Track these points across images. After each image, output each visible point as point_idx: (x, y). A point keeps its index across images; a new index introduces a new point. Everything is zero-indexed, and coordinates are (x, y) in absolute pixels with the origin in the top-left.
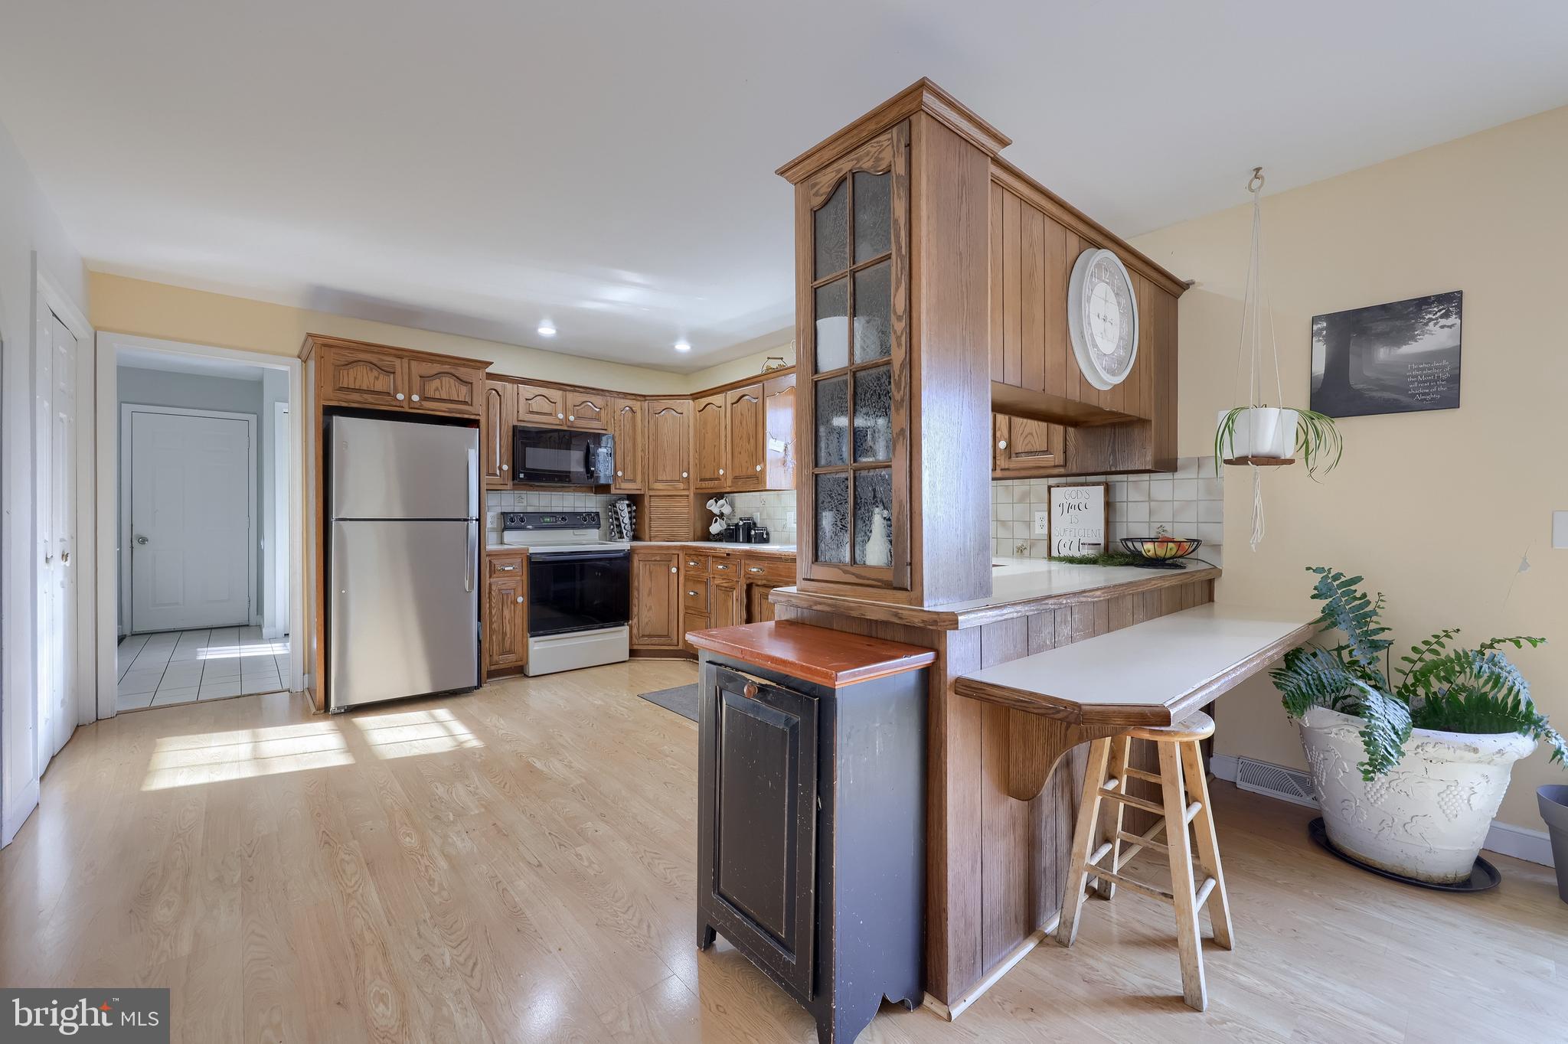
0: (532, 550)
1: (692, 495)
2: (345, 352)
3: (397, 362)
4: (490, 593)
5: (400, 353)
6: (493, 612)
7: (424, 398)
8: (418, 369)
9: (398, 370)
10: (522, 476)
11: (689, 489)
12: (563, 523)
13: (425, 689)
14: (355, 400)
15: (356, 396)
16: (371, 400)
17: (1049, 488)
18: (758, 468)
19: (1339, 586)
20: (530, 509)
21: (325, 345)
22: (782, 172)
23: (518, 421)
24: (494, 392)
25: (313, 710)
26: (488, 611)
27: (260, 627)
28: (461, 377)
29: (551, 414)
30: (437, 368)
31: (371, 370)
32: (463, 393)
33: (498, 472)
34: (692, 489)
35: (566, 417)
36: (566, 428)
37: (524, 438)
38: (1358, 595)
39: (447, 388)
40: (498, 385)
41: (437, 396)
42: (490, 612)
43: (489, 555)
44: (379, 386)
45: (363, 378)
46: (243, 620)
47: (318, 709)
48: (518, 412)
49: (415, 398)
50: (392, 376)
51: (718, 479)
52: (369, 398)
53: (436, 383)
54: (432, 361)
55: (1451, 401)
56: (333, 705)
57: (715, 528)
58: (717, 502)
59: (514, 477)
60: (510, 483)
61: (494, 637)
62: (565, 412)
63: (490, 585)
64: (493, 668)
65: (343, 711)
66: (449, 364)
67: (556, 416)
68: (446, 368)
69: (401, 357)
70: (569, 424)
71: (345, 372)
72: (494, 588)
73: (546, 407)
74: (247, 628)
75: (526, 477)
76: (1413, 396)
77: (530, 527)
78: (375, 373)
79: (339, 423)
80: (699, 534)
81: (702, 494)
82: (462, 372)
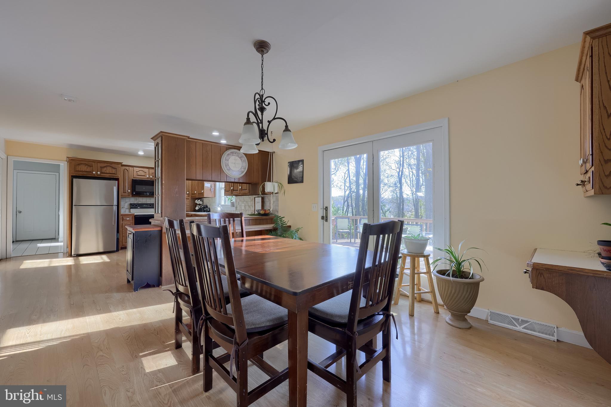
0: (135, 214)
1: (190, 199)
2: (77, 161)
3: (94, 163)
4: (122, 226)
5: (94, 161)
6: (123, 231)
7: (101, 173)
8: (100, 165)
9: (94, 166)
10: (134, 193)
11: (189, 197)
12: (150, 207)
13: (101, 250)
14: (80, 174)
15: (81, 173)
16: (86, 174)
17: (255, 198)
18: (202, 191)
19: (279, 219)
20: (139, 203)
21: (72, 160)
22: (152, 139)
23: (134, 178)
24: (126, 170)
25: (68, 255)
26: (121, 231)
27: (58, 239)
28: (113, 166)
29: (144, 176)
30: (106, 165)
31: (86, 166)
32: (114, 171)
33: (127, 192)
34: (190, 197)
35: (150, 177)
36: (149, 180)
37: (135, 183)
38: (283, 221)
39: (109, 170)
40: (127, 168)
41: (106, 172)
42: (122, 231)
43: (122, 215)
44: (88, 170)
45: (84, 168)
46: (54, 237)
47: (69, 255)
48: (134, 175)
49: (99, 173)
50: (92, 167)
51: (195, 194)
52: (85, 173)
53: (105, 169)
54: (104, 163)
55: (302, 181)
56: (73, 254)
57: (197, 208)
58: (198, 200)
59: (132, 194)
60: (131, 195)
61: (123, 238)
62: (149, 175)
63: (122, 223)
64: (123, 246)
65: (76, 255)
66: (109, 163)
67: (146, 176)
68: (109, 164)
69: (95, 162)
70: (150, 178)
71: (78, 167)
72: (123, 224)
73: (143, 174)
74: (55, 239)
75: (136, 193)
76: (298, 180)
77: (139, 208)
78: (87, 167)
79: (75, 180)
80: (193, 210)
81: (194, 198)
82: (113, 165)
